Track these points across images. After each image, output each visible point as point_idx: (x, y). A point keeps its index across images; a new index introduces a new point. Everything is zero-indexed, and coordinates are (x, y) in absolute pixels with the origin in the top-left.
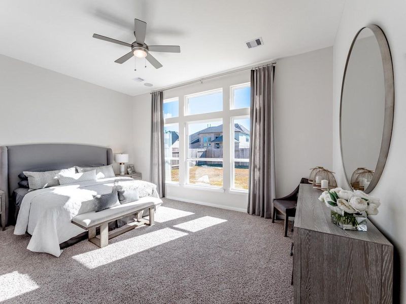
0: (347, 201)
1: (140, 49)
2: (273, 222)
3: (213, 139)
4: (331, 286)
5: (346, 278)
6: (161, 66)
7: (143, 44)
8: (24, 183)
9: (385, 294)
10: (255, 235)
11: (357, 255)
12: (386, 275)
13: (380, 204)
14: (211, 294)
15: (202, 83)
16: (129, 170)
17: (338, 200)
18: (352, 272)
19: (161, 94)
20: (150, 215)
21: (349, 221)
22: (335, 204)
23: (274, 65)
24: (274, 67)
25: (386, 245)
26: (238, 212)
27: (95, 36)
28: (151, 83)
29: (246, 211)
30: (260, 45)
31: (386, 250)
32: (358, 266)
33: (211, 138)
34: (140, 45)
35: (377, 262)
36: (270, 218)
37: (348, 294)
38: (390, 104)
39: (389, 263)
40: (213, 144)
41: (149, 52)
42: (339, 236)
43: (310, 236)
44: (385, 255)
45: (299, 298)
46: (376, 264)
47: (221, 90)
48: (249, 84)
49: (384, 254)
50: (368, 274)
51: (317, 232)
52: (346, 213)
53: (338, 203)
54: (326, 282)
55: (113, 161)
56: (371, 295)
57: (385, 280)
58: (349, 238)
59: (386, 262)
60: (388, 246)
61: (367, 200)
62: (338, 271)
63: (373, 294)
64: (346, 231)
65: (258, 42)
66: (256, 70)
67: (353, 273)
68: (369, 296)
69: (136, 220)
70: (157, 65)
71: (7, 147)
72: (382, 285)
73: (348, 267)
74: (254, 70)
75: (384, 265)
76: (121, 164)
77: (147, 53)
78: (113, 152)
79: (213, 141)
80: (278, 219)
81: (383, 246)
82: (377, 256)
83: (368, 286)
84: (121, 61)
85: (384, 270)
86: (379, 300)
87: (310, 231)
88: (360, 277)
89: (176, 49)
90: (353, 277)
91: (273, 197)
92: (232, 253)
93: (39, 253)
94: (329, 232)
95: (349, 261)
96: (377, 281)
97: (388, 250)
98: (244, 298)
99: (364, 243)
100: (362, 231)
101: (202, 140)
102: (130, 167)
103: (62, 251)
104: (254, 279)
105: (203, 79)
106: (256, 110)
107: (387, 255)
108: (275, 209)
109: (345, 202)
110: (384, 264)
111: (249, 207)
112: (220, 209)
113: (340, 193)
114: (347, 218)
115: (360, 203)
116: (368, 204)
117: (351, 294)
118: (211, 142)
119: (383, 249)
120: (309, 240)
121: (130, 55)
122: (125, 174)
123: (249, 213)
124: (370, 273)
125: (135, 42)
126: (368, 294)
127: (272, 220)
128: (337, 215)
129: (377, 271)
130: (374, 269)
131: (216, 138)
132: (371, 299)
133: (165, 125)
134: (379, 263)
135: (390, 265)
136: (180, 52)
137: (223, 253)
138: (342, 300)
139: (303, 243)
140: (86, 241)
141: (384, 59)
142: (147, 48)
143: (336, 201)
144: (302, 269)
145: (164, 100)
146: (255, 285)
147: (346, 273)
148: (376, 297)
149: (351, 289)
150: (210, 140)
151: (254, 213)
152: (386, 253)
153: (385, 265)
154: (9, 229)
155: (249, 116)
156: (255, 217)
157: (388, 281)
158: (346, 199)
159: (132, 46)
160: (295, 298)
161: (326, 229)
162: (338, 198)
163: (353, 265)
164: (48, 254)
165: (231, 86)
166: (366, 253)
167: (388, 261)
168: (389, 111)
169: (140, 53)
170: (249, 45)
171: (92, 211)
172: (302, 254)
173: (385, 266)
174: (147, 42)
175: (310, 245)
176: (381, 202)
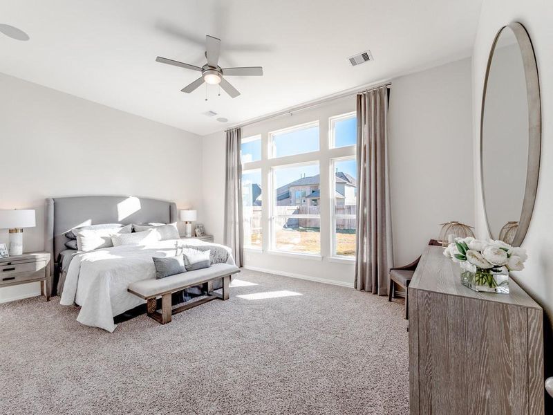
0: (480, 252)
1: (212, 73)
2: (390, 300)
3: (308, 193)
4: (460, 366)
5: (480, 353)
6: (239, 94)
7: (216, 66)
8: (72, 244)
9: (533, 374)
10: (364, 316)
11: (494, 322)
12: (534, 348)
13: (527, 256)
14: (301, 384)
15: (292, 116)
16: (197, 230)
17: (467, 252)
18: (488, 345)
19: (239, 131)
20: (223, 287)
21: (484, 280)
22: (464, 258)
23: (388, 87)
24: (389, 90)
25: (532, 308)
26: (341, 287)
27: (160, 59)
28: (226, 118)
29: (352, 285)
30: (368, 62)
31: (533, 315)
32: (494, 337)
33: (305, 193)
34: (213, 68)
35: (520, 331)
36: (386, 295)
37: (482, 376)
38: (535, 123)
39: (538, 332)
40: (308, 200)
41: (224, 77)
42: (467, 297)
43: (430, 299)
44: (532, 321)
45: (417, 383)
46: (519, 335)
47: (317, 123)
48: (354, 114)
49: (530, 320)
50: (509, 347)
51: (441, 293)
52: (479, 270)
53: (467, 255)
54: (452, 360)
55: (178, 219)
56: (514, 376)
57: (533, 355)
58: (482, 300)
59: (534, 331)
60: (535, 309)
61: (506, 251)
62: (468, 344)
63: (516, 375)
64: (479, 293)
65: (366, 57)
66: (365, 95)
67: (490, 346)
68: (511, 378)
69: (206, 292)
70: (234, 93)
71: (54, 199)
72: (529, 362)
73: (482, 339)
74: (361, 96)
75: (530, 336)
76: (186, 223)
77: (221, 77)
78: (178, 207)
79: (308, 197)
80: (397, 296)
81: (529, 310)
82: (520, 323)
83: (510, 365)
84: (188, 89)
85: (531, 343)
86: (525, 384)
87: (430, 292)
88: (499, 353)
89: (257, 71)
90: (489, 352)
91: (389, 266)
92: (332, 337)
93: (89, 327)
94: (455, 293)
95: (484, 330)
96: (521, 358)
97: (535, 314)
98: (346, 390)
99: (503, 306)
100: (502, 294)
101: (293, 195)
102: (198, 227)
103: (116, 325)
104: (361, 369)
105: (293, 109)
106: (365, 148)
107: (535, 321)
108: (392, 281)
109: (477, 254)
110: (531, 333)
111: (356, 280)
112: (317, 282)
113: (471, 243)
114: (482, 278)
115: (497, 253)
116: (509, 256)
117: (487, 376)
118: (306, 197)
119: (529, 313)
120: (429, 305)
121: (199, 82)
122: (192, 236)
123: (356, 288)
124: (511, 346)
125: (207, 65)
126: (510, 375)
127: (388, 298)
128: (468, 275)
129: (521, 343)
130: (517, 340)
131: (313, 192)
132: (514, 381)
133: (244, 172)
134: (524, 332)
135: (540, 334)
136: (262, 75)
137: (320, 335)
138: (475, 385)
139: (420, 309)
140: (145, 316)
141: (526, 65)
142: (221, 71)
143: (465, 254)
144: (421, 343)
145: (242, 140)
146: (361, 376)
147: (479, 348)
148: (521, 379)
149: (486, 368)
150: (304, 195)
151: (363, 288)
152: (533, 319)
153: (533, 335)
154: (54, 299)
155: (355, 157)
156: (365, 293)
157: (537, 358)
158: (479, 250)
159: (203, 70)
160: (412, 383)
161: (453, 291)
162: (467, 249)
163: (489, 336)
164: (99, 329)
165: (330, 118)
166: (506, 319)
167: (536, 330)
168: (535, 132)
169: (212, 79)
170: (353, 62)
171: (152, 278)
172: (420, 323)
173: (532, 337)
174: (221, 64)
175: (430, 312)
176: (527, 254)
